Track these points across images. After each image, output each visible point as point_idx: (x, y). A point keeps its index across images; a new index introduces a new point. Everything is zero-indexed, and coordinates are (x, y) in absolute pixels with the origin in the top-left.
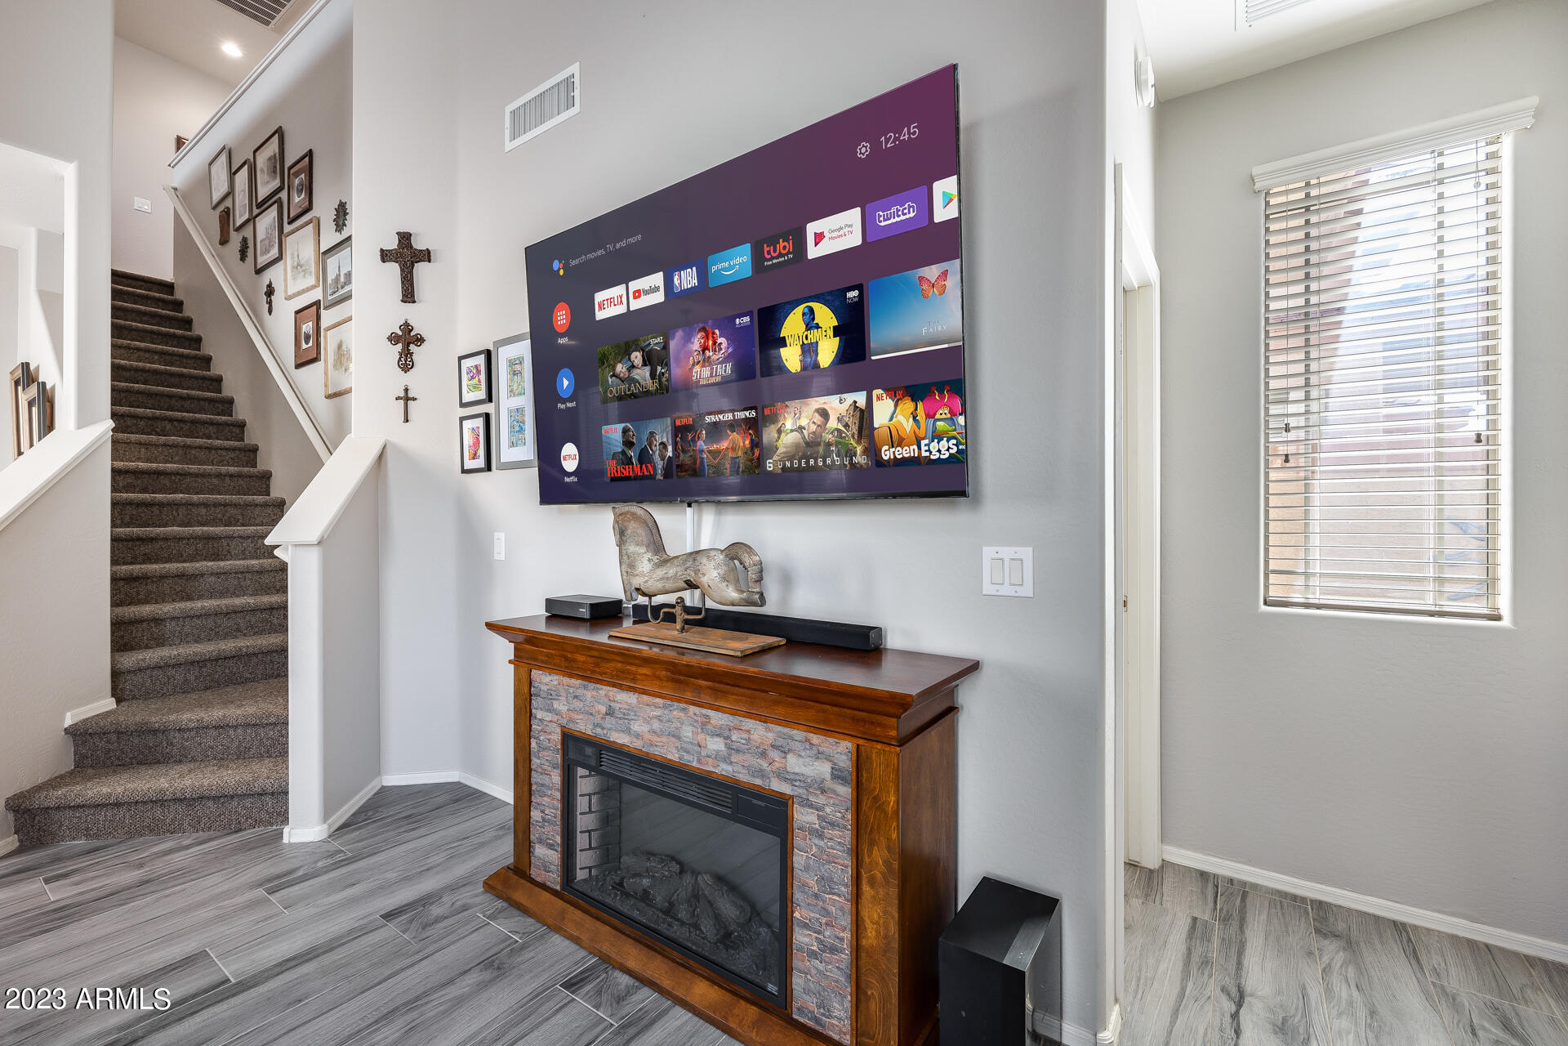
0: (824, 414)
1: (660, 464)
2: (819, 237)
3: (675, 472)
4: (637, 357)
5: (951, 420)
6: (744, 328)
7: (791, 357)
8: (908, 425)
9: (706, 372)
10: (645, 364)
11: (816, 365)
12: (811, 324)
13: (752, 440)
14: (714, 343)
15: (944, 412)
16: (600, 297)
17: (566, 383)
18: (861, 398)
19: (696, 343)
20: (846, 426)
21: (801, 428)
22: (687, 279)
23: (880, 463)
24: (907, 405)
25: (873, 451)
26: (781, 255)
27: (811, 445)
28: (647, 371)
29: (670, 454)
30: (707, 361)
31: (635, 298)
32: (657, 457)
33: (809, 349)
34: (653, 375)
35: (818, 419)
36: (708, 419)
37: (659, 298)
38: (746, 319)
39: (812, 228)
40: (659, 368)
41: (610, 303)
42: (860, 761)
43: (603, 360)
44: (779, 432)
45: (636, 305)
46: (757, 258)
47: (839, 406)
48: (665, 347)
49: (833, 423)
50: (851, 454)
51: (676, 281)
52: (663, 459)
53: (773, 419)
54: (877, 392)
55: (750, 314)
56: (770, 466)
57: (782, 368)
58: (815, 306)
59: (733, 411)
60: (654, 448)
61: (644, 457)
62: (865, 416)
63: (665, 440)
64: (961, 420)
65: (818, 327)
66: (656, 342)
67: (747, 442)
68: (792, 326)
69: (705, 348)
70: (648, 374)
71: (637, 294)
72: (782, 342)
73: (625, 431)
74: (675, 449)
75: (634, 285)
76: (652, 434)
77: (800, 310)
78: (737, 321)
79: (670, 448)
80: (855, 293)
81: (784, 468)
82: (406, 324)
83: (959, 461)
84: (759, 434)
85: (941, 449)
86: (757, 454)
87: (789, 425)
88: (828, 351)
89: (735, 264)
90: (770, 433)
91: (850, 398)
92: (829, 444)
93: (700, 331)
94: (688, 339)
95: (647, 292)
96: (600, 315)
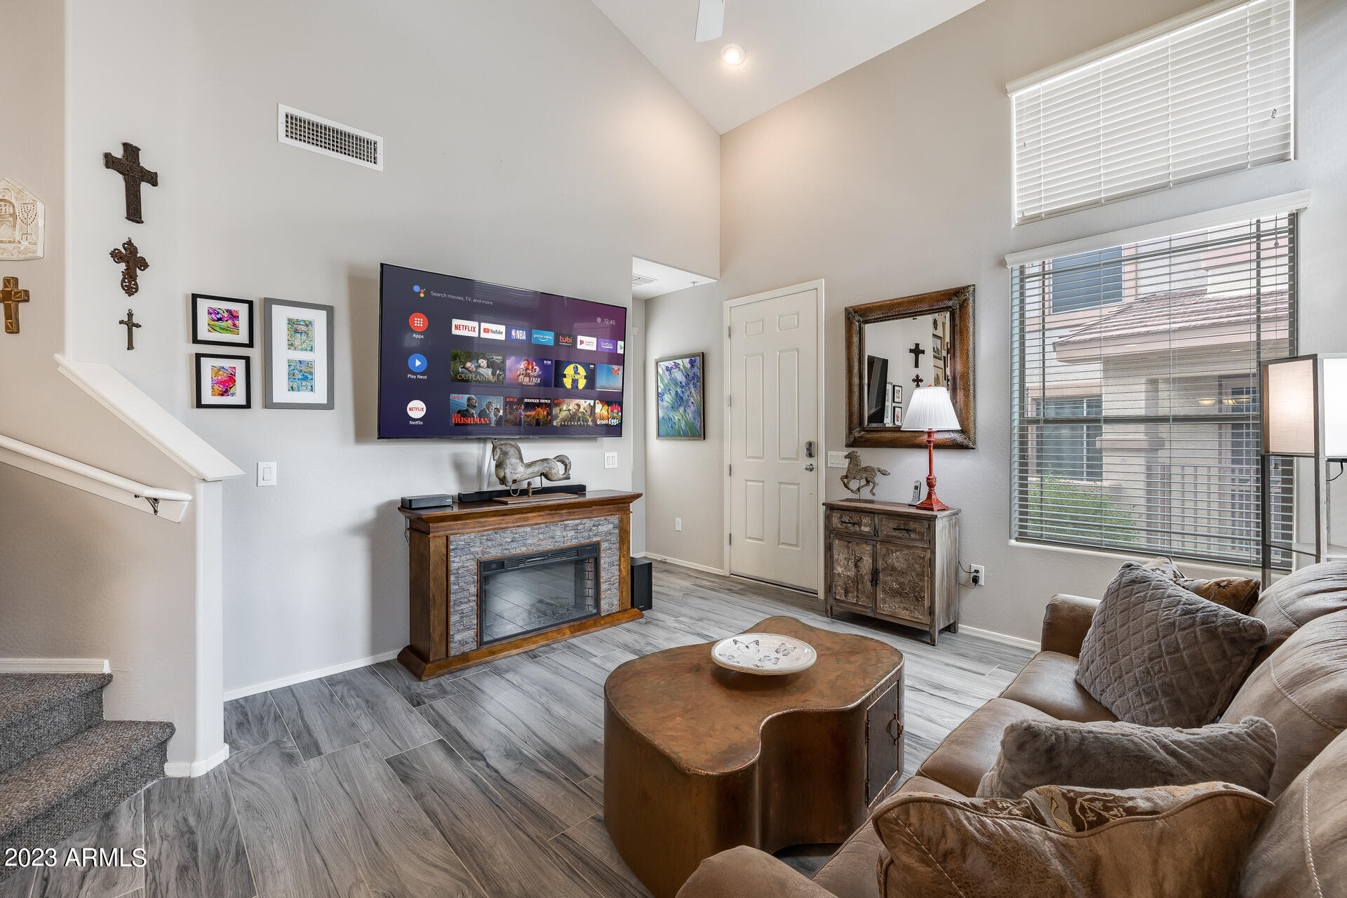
0: (579, 405)
1: (494, 419)
2: (582, 342)
3: (503, 423)
4: (483, 362)
5: (617, 413)
6: (547, 365)
7: (568, 382)
8: (606, 413)
9: (527, 379)
10: (488, 367)
11: (577, 387)
12: (576, 372)
13: (548, 413)
14: (533, 368)
15: (615, 411)
16: (455, 322)
17: (418, 363)
18: (592, 402)
19: (523, 365)
20: (586, 411)
21: (569, 410)
22: (520, 335)
23: (596, 425)
24: (606, 407)
25: (594, 421)
26: (566, 342)
27: (573, 417)
28: (490, 371)
29: (501, 413)
30: (527, 375)
31: (484, 331)
32: (492, 415)
33: (575, 382)
34: (493, 374)
35: (576, 407)
36: (526, 400)
37: (502, 337)
38: (549, 362)
39: (580, 338)
40: (498, 372)
41: (463, 328)
42: (621, 521)
43: (455, 357)
44: (560, 410)
45: (483, 335)
46: (557, 340)
47: (585, 404)
48: (503, 362)
49: (581, 410)
50: (587, 421)
51: (513, 332)
52: (496, 415)
53: (557, 405)
54: (597, 401)
55: (551, 360)
56: (555, 424)
57: (563, 386)
58: (579, 366)
59: (539, 399)
60: (491, 410)
61: (482, 414)
62: (593, 408)
63: (498, 407)
64: (620, 414)
65: (579, 374)
66: (497, 358)
67: (545, 413)
68: (569, 371)
69: (527, 369)
70: (490, 372)
71: (486, 331)
72: (565, 376)
73: (469, 399)
74: (504, 412)
75: (484, 325)
76: (490, 403)
77: (572, 366)
78: (545, 362)
79: (501, 411)
80: (593, 366)
81: (561, 425)
82: (130, 243)
83: (620, 425)
84: (551, 410)
85: (615, 422)
86: (550, 417)
87: (564, 408)
88: (582, 384)
89: (547, 338)
90: (555, 411)
91: (588, 401)
92: (579, 417)
93: (525, 360)
94: (518, 362)
95: (493, 332)
96: (455, 332)
